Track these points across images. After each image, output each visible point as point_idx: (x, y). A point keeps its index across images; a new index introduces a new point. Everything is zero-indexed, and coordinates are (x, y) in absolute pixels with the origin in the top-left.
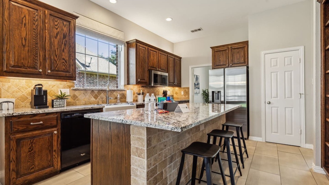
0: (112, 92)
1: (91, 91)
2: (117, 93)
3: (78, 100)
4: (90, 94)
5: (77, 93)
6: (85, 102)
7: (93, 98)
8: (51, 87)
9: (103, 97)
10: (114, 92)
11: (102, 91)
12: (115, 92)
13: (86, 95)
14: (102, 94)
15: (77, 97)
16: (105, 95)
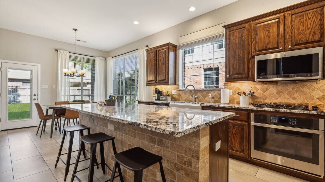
0: (209, 91)
1: (189, 91)
2: (215, 92)
3: (181, 98)
4: (189, 93)
5: (181, 93)
6: (186, 99)
7: (191, 96)
8: (169, 89)
9: (199, 96)
10: (210, 92)
11: (199, 91)
12: (212, 91)
13: (186, 94)
14: (199, 93)
15: (181, 95)
16: (201, 94)
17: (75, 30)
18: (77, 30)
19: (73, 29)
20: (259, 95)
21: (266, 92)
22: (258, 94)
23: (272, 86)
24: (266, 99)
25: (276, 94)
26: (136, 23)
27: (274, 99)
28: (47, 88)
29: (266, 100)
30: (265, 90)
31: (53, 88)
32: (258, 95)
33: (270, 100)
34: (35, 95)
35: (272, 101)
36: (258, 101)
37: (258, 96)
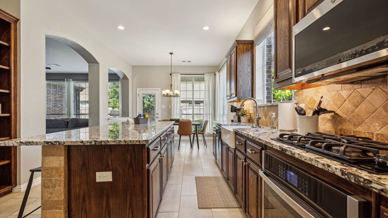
17: (171, 54)
18: (173, 53)
19: (170, 53)
20: (346, 115)
21: (360, 107)
22: (344, 111)
23: (374, 89)
24: (360, 124)
25: (384, 111)
26: (206, 28)
27: (377, 124)
28: (165, 108)
29: (359, 127)
30: (358, 102)
31: (169, 108)
32: (343, 113)
33: (369, 127)
34: (157, 114)
35: (372, 129)
36: (344, 127)
37: (344, 116)
